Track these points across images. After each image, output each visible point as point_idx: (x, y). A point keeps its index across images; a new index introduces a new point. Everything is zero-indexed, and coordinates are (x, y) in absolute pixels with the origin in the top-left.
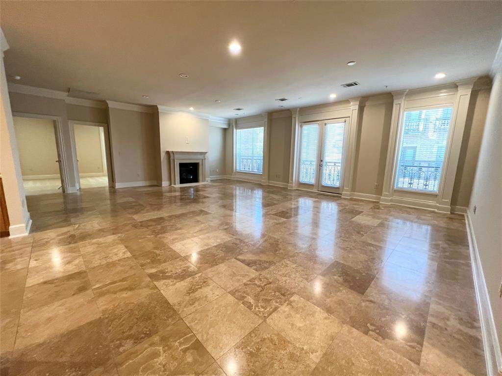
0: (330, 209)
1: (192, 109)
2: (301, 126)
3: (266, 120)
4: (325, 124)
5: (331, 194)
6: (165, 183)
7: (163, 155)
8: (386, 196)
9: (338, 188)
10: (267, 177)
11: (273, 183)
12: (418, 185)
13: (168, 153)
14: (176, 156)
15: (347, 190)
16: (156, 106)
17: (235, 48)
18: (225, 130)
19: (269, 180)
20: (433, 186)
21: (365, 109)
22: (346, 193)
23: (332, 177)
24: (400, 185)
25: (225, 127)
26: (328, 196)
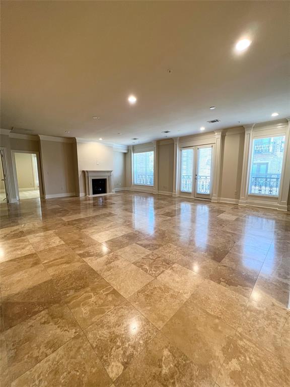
0: (203, 210)
1: (101, 139)
2: (181, 150)
3: (155, 146)
4: (198, 149)
5: (203, 199)
6: (82, 195)
7: (80, 174)
8: (243, 199)
9: (209, 195)
10: (157, 188)
11: (161, 192)
12: (265, 191)
13: (84, 172)
14: (90, 174)
15: (215, 196)
16: (75, 138)
17: (132, 99)
18: (125, 154)
19: (158, 190)
20: (276, 192)
21: (226, 137)
22: (214, 198)
23: (204, 187)
24: (253, 192)
25: (126, 152)
26: (201, 200)
